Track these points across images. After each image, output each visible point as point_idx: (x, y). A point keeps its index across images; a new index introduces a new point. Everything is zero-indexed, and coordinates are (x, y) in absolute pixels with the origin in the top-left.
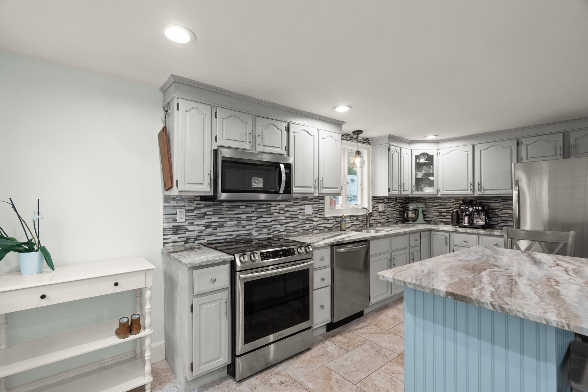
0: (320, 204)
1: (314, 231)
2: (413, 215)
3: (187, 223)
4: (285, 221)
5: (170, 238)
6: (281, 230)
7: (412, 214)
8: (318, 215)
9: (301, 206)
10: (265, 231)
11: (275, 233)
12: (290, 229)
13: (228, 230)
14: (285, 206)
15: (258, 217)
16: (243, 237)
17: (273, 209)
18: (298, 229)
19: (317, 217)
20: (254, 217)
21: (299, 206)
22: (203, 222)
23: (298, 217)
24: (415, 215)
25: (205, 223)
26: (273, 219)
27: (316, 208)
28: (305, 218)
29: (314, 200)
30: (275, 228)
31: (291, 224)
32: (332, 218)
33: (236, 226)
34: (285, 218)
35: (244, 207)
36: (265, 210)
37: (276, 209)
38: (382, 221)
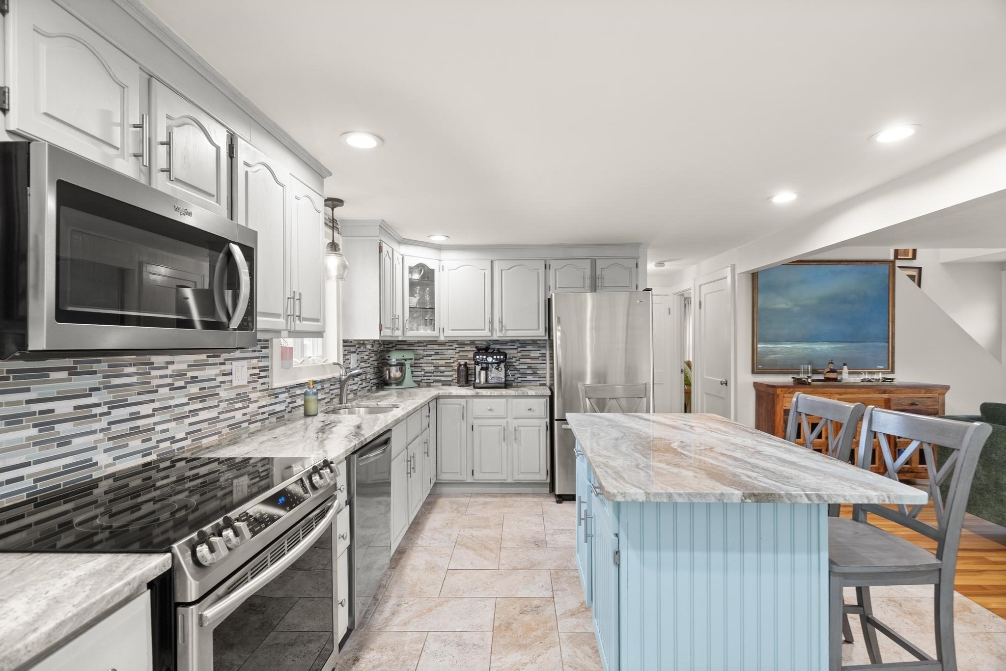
0: (262, 357)
1: (252, 426)
2: (399, 372)
4: (187, 408)
6: (178, 437)
7: (397, 371)
8: (259, 386)
9: (224, 364)
10: (135, 444)
11: (163, 445)
12: (200, 430)
14: (189, 366)
15: (114, 405)
16: (61, 481)
17: (156, 377)
18: (219, 425)
19: (257, 391)
20: (99, 405)
21: (221, 364)
23: (218, 394)
24: (401, 374)
26: (156, 405)
27: (256, 368)
28: (233, 394)
30: (163, 431)
31: (203, 415)
32: (284, 390)
33: (35, 444)
34: (190, 399)
35: (64, 375)
37: (165, 376)
38: (354, 387)
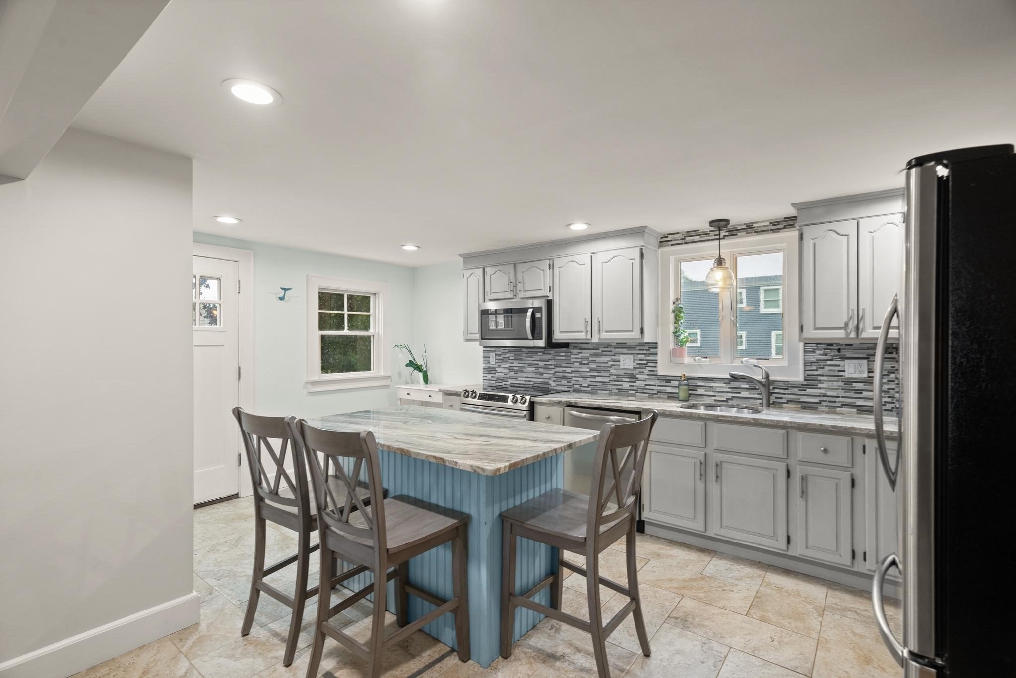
0: (650, 354)
1: (638, 394)
3: (496, 366)
4: (589, 374)
5: (486, 376)
6: (584, 385)
8: (646, 371)
9: (614, 356)
10: (564, 382)
11: (576, 386)
12: (597, 385)
13: (526, 376)
14: (590, 355)
15: (556, 366)
17: (573, 358)
18: (610, 387)
19: (645, 375)
20: (551, 365)
21: (612, 356)
22: (508, 365)
23: (609, 371)
25: (508, 367)
26: (573, 369)
27: (643, 360)
28: (622, 373)
29: (638, 348)
30: (576, 380)
31: (598, 379)
33: (534, 373)
34: (590, 370)
35: (541, 354)
36: (564, 358)
37: (578, 358)
38: (860, 402)
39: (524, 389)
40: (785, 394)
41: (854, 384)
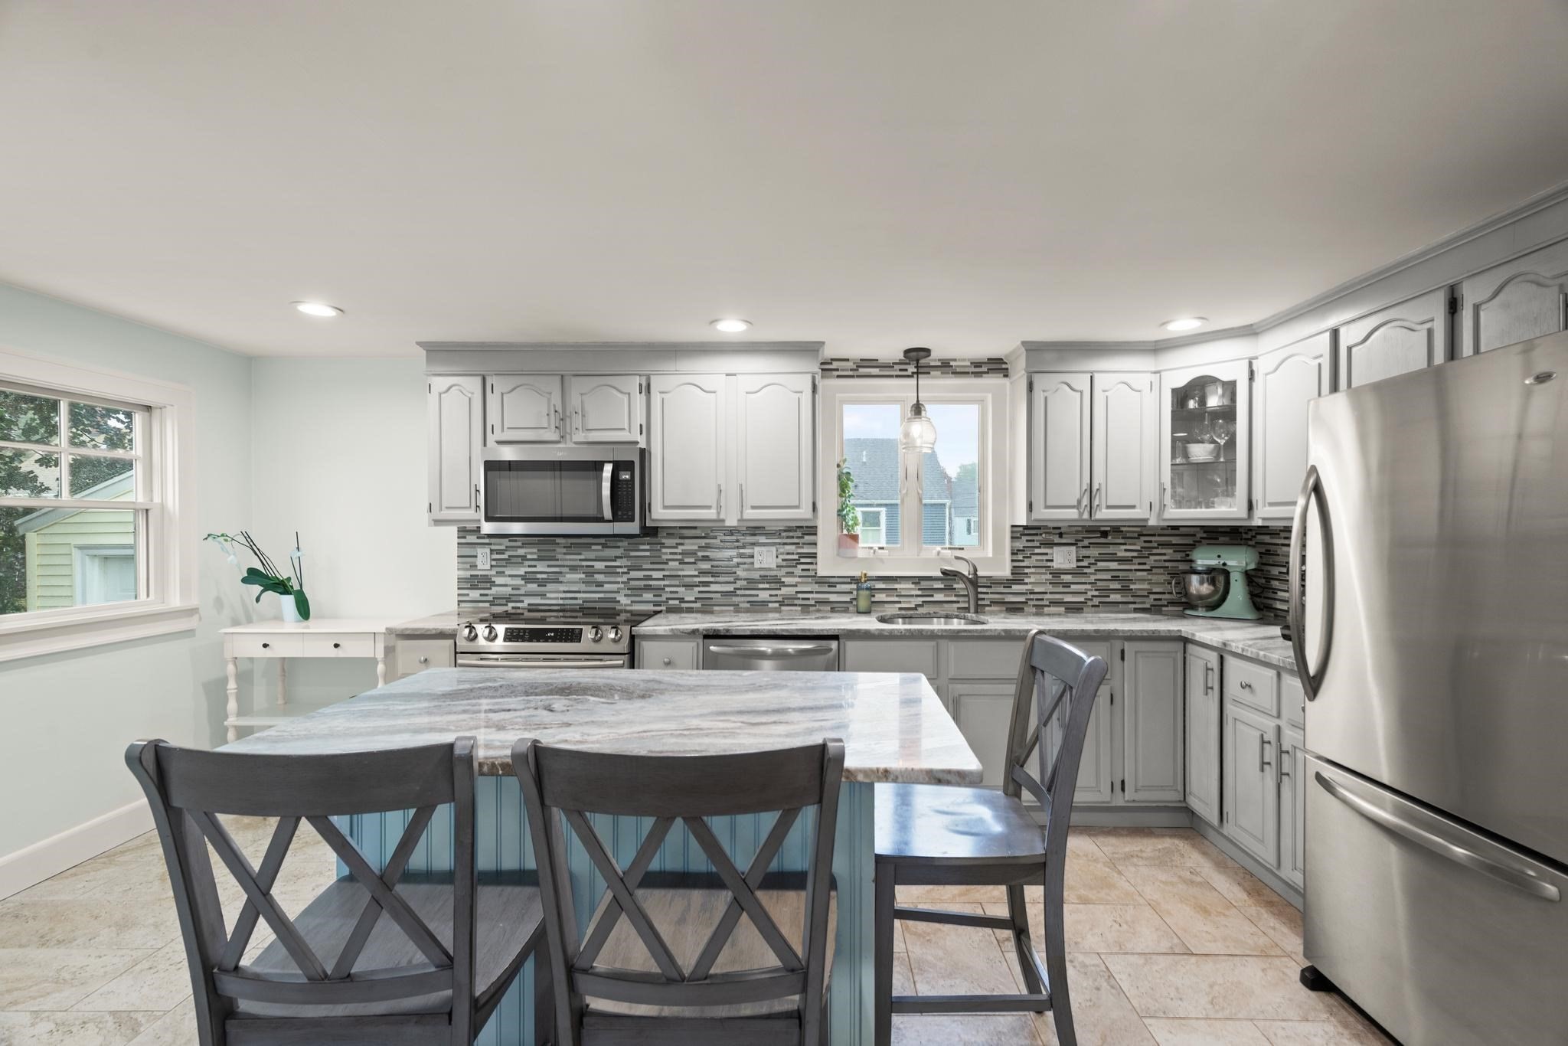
0: (804, 544)
1: (783, 608)
2: (1206, 585)
3: (493, 572)
4: (697, 580)
5: (468, 595)
6: (686, 599)
7: (1202, 583)
8: (798, 570)
9: (744, 548)
10: (648, 596)
11: (671, 602)
12: (712, 599)
13: (566, 589)
14: (699, 547)
15: (631, 569)
16: (597, 605)
17: (666, 554)
18: (735, 599)
19: (796, 576)
20: (620, 567)
21: (739, 547)
22: (521, 571)
23: (735, 573)
24: (1212, 588)
25: (523, 574)
26: (666, 573)
27: (793, 554)
28: (756, 575)
29: (785, 534)
30: (671, 592)
31: (713, 588)
33: (583, 582)
34: (700, 573)
35: (600, 547)
36: (648, 554)
37: (676, 554)
38: (1068, 598)
39: (561, 614)
40: (987, 593)
41: (1063, 577)
